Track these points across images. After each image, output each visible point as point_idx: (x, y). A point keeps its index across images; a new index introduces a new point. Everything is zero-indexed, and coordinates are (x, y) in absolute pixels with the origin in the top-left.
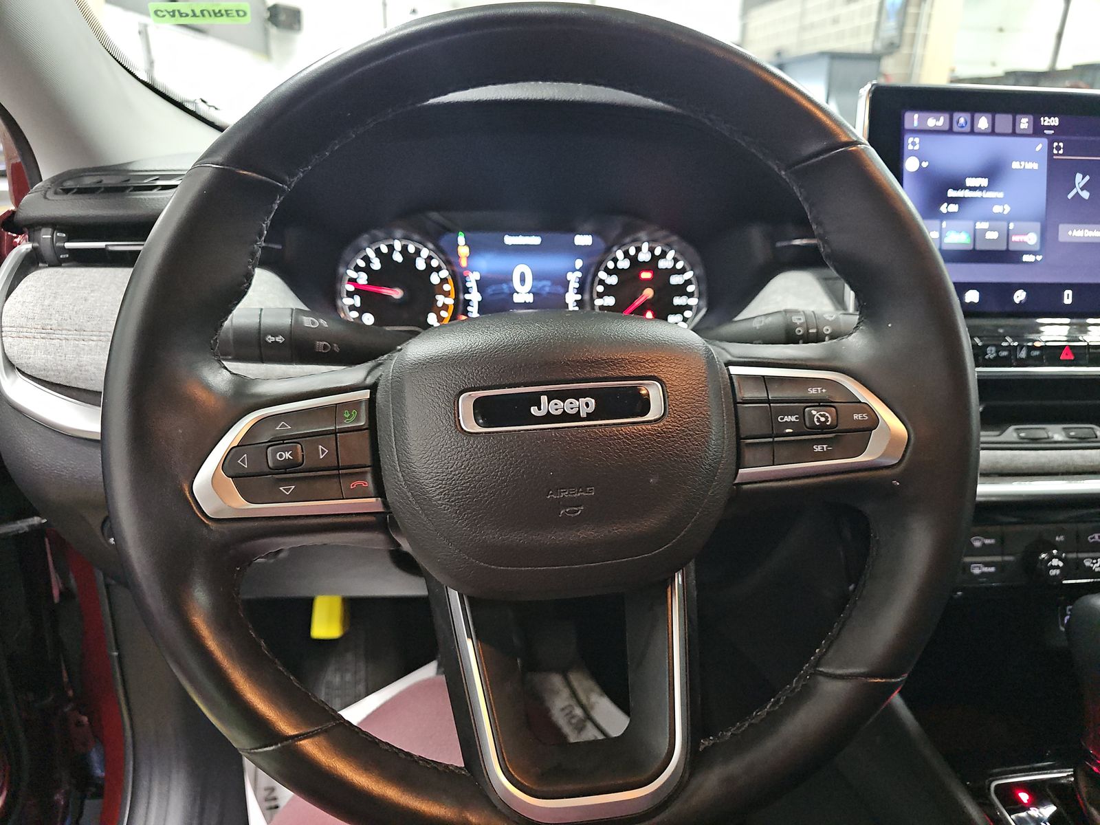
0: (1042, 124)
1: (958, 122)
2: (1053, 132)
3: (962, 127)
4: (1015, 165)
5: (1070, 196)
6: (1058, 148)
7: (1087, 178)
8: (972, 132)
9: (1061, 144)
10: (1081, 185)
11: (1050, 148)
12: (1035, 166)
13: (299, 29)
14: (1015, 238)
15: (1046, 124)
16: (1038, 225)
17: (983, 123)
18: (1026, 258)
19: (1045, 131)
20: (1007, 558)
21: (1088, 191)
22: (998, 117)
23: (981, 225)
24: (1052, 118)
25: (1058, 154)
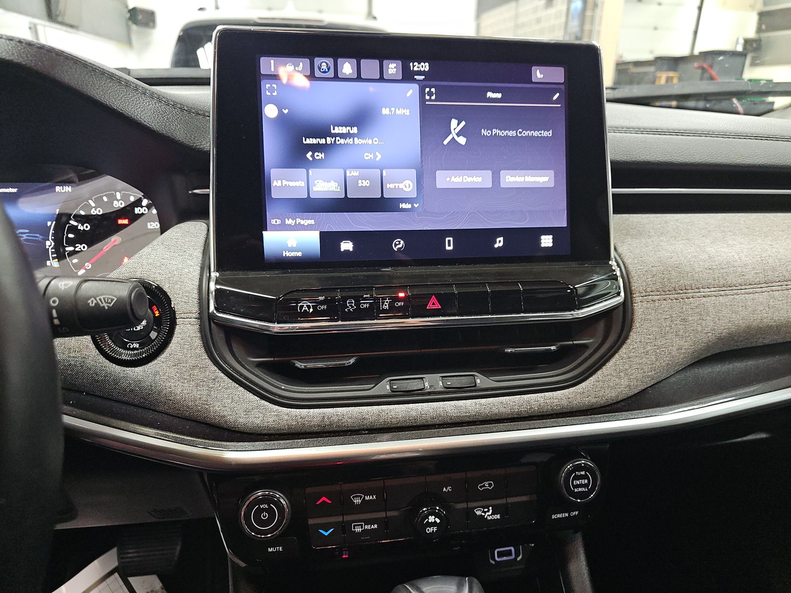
0: (412, 69)
1: (319, 69)
2: (424, 77)
3: (325, 72)
4: (385, 111)
5: (445, 142)
6: (430, 94)
7: (463, 123)
8: (336, 78)
9: (433, 90)
10: (457, 130)
11: (422, 94)
12: (407, 112)
13: (154, 27)
14: (389, 186)
15: (416, 69)
16: (413, 172)
17: (347, 68)
18: (403, 206)
19: (415, 77)
20: (390, 514)
21: (464, 136)
22: (363, 62)
23: (352, 173)
24: (422, 64)
25: (430, 100)
